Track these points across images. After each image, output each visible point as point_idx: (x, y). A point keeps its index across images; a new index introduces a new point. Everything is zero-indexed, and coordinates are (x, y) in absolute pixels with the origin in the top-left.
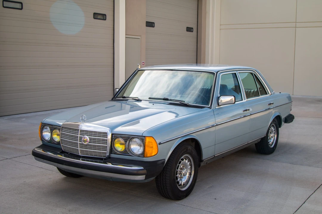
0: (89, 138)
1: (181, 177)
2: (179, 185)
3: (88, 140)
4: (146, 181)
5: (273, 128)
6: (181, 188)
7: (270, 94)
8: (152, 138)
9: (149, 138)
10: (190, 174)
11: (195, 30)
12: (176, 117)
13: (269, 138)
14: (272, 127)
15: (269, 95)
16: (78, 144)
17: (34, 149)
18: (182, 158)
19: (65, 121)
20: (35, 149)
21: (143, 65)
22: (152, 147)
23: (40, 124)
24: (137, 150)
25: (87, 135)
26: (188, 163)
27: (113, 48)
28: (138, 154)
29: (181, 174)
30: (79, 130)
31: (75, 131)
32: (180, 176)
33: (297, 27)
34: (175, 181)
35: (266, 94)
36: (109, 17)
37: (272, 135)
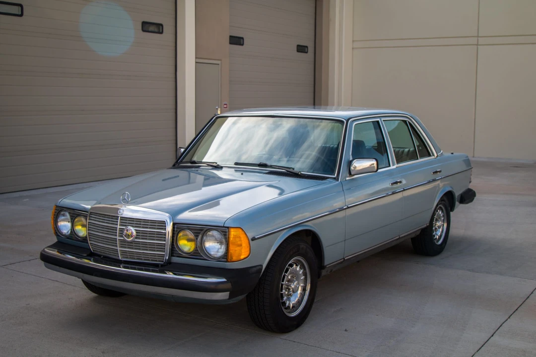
0: (136, 230)
1: (289, 295)
2: (286, 308)
3: (135, 233)
4: (231, 302)
5: (440, 213)
6: (289, 313)
7: (436, 155)
8: (241, 230)
9: (235, 229)
10: (304, 289)
11: (311, 50)
12: (280, 194)
13: (434, 228)
14: (439, 211)
15: (433, 157)
16: (116, 241)
17: (44, 250)
18: (290, 262)
19: (95, 202)
20: (46, 250)
21: (225, 108)
22: (241, 245)
23: (54, 208)
24: (216, 250)
25: (132, 226)
26: (301, 272)
27: (174, 80)
28: (218, 256)
29: (289, 289)
30: (118, 217)
31: (112, 218)
32: (286, 293)
33: (480, 45)
34: (278, 302)
35: (429, 155)
36: (168, 29)
37: (439, 224)
